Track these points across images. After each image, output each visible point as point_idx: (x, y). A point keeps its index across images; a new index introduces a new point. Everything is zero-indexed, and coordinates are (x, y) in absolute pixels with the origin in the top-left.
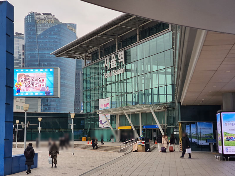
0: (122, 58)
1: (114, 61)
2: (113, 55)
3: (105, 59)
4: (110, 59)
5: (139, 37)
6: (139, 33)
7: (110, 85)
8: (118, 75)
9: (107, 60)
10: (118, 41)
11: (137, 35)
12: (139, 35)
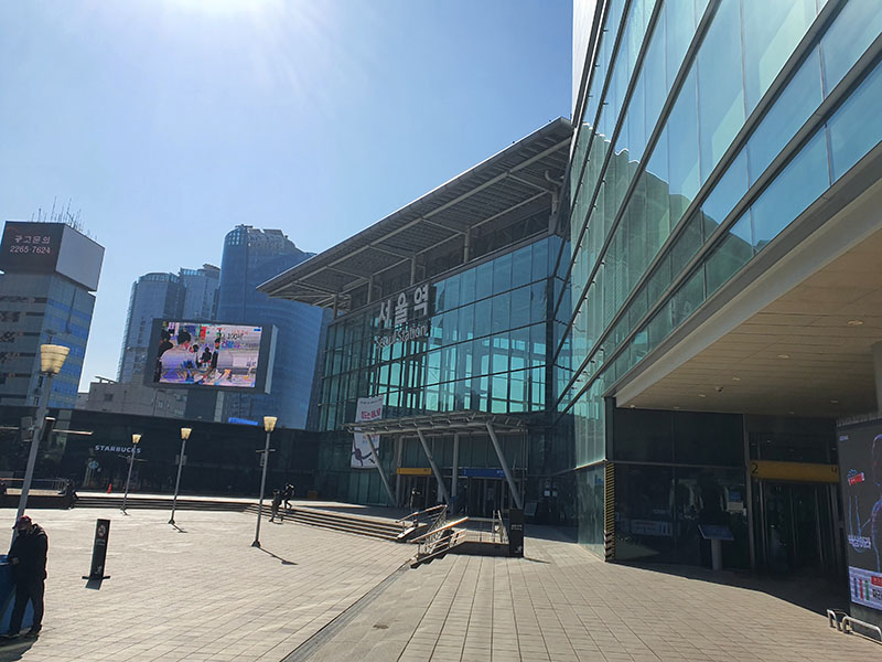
0: (423, 301)
1: (402, 309)
2: (403, 295)
3: (383, 304)
4: (395, 304)
5: (470, 253)
6: (470, 243)
7: (388, 366)
8: (409, 342)
9: (386, 306)
10: (417, 263)
11: (464, 247)
12: (470, 247)
